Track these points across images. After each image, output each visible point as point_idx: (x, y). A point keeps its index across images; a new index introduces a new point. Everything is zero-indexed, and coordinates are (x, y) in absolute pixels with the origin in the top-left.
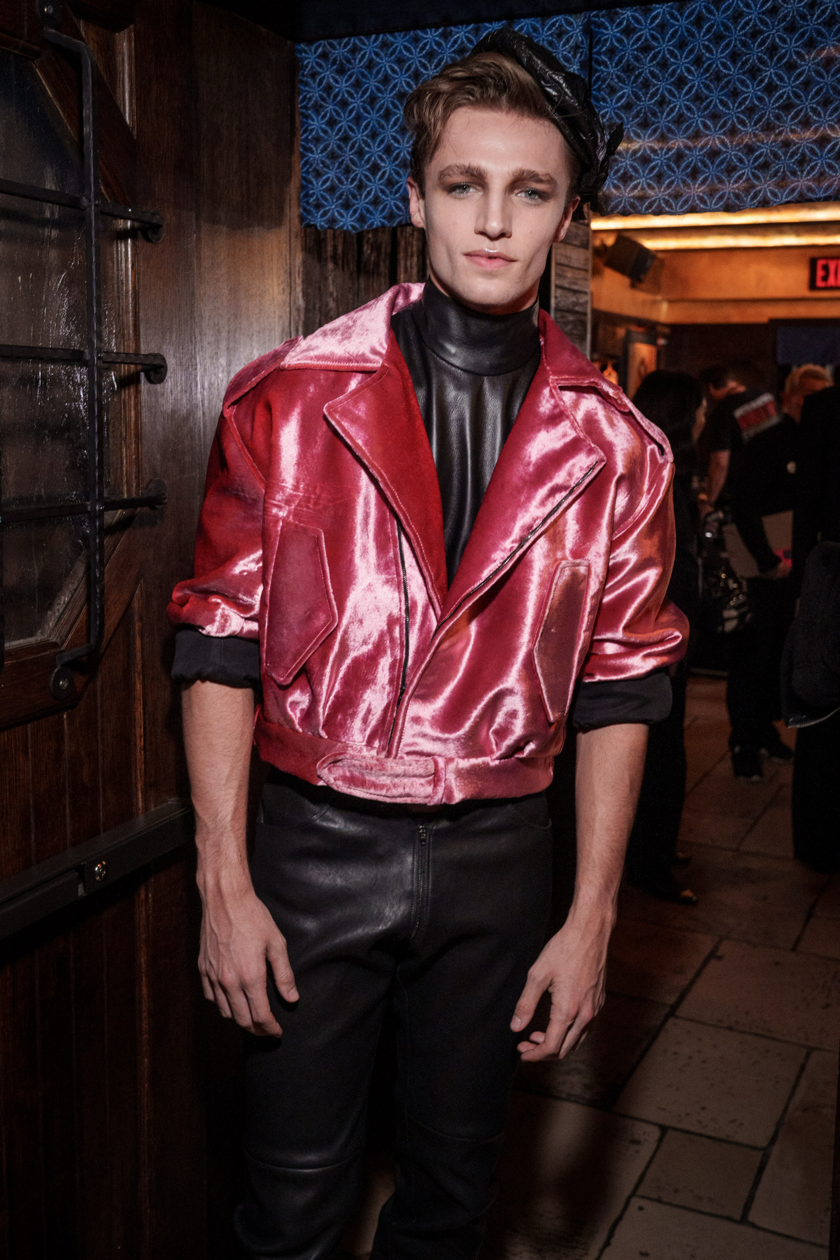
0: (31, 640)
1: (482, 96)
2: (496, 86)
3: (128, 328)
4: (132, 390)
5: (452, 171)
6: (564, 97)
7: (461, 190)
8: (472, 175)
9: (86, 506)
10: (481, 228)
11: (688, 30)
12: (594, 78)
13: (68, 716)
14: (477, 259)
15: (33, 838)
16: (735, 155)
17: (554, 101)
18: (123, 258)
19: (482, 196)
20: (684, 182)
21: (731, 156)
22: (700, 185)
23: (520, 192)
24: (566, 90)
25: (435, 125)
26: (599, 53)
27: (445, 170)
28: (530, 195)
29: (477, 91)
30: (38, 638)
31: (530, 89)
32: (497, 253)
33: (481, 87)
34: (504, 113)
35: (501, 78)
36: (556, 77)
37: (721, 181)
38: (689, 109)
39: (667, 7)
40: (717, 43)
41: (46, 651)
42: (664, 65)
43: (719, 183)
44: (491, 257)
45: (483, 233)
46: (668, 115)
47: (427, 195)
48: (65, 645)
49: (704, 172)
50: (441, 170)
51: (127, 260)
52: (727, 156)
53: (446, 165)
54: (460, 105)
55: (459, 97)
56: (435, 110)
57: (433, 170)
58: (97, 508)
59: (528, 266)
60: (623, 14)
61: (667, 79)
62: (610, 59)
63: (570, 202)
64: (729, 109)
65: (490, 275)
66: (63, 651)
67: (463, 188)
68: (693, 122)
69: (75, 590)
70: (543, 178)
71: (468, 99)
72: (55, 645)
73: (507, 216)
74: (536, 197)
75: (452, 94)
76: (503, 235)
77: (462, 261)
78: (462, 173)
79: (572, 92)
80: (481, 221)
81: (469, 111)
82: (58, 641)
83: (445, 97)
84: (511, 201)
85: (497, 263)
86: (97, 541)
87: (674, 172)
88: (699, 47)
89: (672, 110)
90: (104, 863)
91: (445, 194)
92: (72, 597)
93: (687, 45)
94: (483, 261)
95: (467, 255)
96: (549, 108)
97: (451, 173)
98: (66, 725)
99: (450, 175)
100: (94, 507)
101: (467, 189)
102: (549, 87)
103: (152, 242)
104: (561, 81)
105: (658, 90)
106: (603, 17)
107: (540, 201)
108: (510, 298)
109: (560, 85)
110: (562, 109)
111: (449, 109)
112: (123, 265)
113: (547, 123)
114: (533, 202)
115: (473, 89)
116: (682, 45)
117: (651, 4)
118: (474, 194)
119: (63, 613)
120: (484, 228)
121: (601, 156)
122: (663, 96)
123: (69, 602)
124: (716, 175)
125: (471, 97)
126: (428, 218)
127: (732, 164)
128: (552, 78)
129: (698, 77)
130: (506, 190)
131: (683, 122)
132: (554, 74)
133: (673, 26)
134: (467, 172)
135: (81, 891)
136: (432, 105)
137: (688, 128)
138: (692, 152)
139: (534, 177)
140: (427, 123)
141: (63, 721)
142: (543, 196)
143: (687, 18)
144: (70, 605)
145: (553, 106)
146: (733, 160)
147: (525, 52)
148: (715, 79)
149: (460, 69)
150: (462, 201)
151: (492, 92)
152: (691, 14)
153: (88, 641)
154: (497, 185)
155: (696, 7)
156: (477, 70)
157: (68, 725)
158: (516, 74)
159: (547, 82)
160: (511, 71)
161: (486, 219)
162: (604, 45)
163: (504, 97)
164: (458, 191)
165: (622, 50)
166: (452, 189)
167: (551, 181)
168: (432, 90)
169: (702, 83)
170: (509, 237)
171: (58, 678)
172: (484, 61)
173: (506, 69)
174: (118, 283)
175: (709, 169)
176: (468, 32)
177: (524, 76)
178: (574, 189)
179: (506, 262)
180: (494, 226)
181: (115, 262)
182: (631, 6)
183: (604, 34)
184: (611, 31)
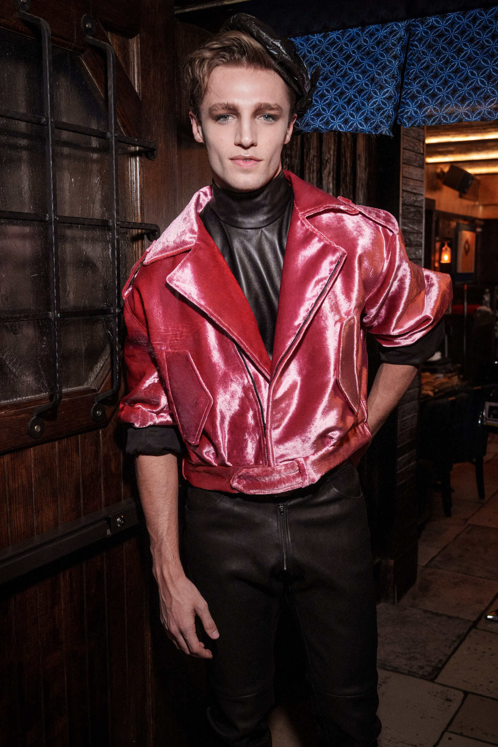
0: (81, 388)
1: (231, 59)
2: (239, 52)
3: (137, 210)
4: (140, 243)
5: (217, 107)
6: (282, 55)
7: (224, 119)
8: (230, 109)
9: (110, 310)
10: (238, 141)
11: (467, 25)
12: (409, 53)
13: (102, 432)
14: (238, 161)
15: (82, 501)
16: (490, 89)
17: (276, 58)
18: (134, 169)
19: (237, 122)
20: (456, 105)
21: (487, 89)
22: (466, 107)
23: (260, 117)
24: (283, 51)
25: (203, 79)
26: (413, 41)
27: (213, 107)
28: (267, 118)
29: (227, 55)
30: (85, 386)
31: (261, 53)
32: (249, 156)
33: (230, 53)
34: (245, 68)
35: (241, 46)
36: (276, 43)
37: (480, 104)
38: (463, 65)
39: (457, 14)
40: (484, 30)
41: (88, 393)
42: (451, 43)
43: (478, 105)
44: (246, 159)
45: (240, 145)
46: (450, 69)
47: (203, 122)
48: (100, 390)
49: (470, 99)
50: (210, 106)
51: (136, 170)
52: (485, 90)
53: (213, 104)
54: (217, 65)
55: (217, 61)
56: (202, 70)
57: (205, 107)
58: (117, 311)
59: (270, 162)
60: (430, 19)
61: (452, 50)
62: (420, 43)
63: (291, 119)
64: (488, 64)
65: (247, 171)
66: (99, 394)
67: (225, 117)
68: (465, 72)
69: (106, 360)
70: (273, 107)
71: (223, 61)
72: (94, 391)
73: (254, 133)
74: (271, 119)
75: (212, 59)
76: (253, 145)
77: (228, 163)
78: (223, 108)
79: (286, 52)
80: (238, 137)
81: (224, 68)
82: (96, 388)
83: (207, 61)
84: (256, 123)
85: (251, 163)
86: (117, 330)
87: (451, 100)
88: (473, 33)
89: (453, 66)
90: (122, 517)
91: (214, 121)
92: (104, 363)
93: (466, 32)
94: (241, 162)
95: (232, 159)
96: (273, 62)
97: (216, 108)
98: (101, 437)
99: (216, 110)
100: (115, 310)
101: (228, 118)
102: (272, 49)
103: (151, 160)
104: (279, 45)
105: (445, 56)
106: (418, 22)
107: (273, 121)
108: (260, 184)
109: (279, 48)
110: (282, 63)
111: (211, 69)
112: (134, 173)
113: (272, 72)
114: (269, 123)
115: (225, 55)
116: (462, 33)
117: (447, 13)
118: (232, 120)
119: (99, 373)
120: (240, 142)
121: (307, 90)
122: (448, 59)
123: (103, 366)
124: (477, 101)
125: (224, 60)
126: (204, 137)
127: (488, 94)
128: (273, 44)
129: (470, 48)
130: (252, 117)
131: (458, 72)
132: (274, 41)
133: (459, 23)
134: (226, 107)
135: (109, 532)
136: (200, 66)
137: (461, 75)
138: (463, 88)
139: (268, 107)
140: (198, 78)
141: (99, 435)
142: (275, 118)
143: (467, 19)
144: (103, 368)
145: (275, 61)
146: (488, 92)
147: (255, 28)
148: (481, 49)
149: (215, 43)
150: (225, 125)
151: (237, 56)
152: (470, 16)
153: (112, 388)
154: (246, 115)
155: (473, 13)
156: (227, 42)
157: (102, 437)
158: (251, 44)
159: (270, 46)
160: (247, 41)
161: (241, 136)
162: (417, 36)
163: (244, 59)
164: (222, 120)
165: (427, 37)
166: (218, 118)
167: (279, 108)
168: (199, 57)
169: (473, 51)
170: (256, 146)
171: (96, 409)
172: (229, 37)
173: (245, 41)
174: (131, 183)
175: (473, 97)
176: (338, 34)
177: (256, 44)
178: (292, 111)
179: (256, 162)
180: (247, 140)
181: (130, 171)
182: (435, 15)
183: (418, 30)
184: (421, 29)
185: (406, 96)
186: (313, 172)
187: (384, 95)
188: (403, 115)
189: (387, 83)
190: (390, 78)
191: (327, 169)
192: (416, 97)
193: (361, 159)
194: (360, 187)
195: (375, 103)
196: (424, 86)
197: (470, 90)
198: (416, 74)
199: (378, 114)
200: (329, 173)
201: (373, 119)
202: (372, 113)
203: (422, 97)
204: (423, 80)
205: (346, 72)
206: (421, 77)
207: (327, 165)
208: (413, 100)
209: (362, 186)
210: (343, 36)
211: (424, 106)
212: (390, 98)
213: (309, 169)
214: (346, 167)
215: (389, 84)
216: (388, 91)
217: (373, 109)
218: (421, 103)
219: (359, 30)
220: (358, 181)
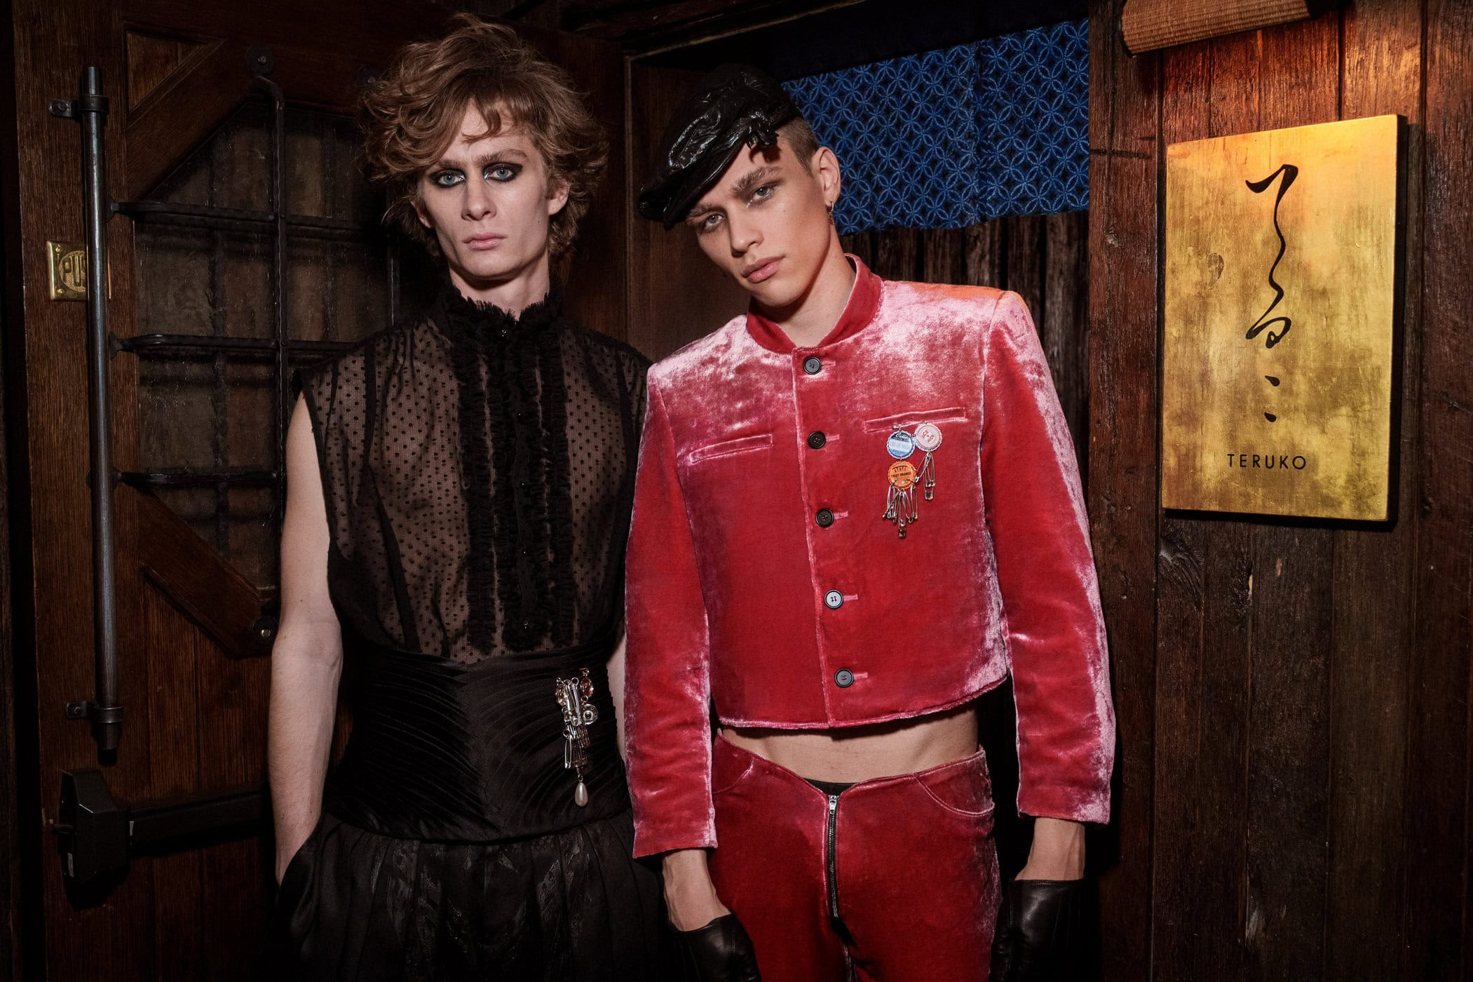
11: (1055, 50)
26: (987, 76)
38: (1058, 119)
39: (1038, 31)
40: (1078, 59)
42: (1038, 81)
46: (1042, 125)
60: (1005, 40)
61: (1041, 94)
62: (996, 80)
68: (1063, 130)
87: (1050, 176)
88: (1064, 63)
89: (1045, 121)
93: (1054, 63)
105: (1034, 104)
106: (990, 44)
116: (1051, 63)
117: (1026, 30)
122: (1038, 109)
129: (1064, 90)
131: (1054, 131)
133: (1044, 47)
137: (1058, 136)
138: (1063, 156)
143: (1054, 39)
152: (1057, 35)
155: (1060, 29)
162: (991, 68)
165: (1005, 71)
169: (1068, 95)
176: (889, 66)
182: (1011, 33)
183: (991, 59)
184: (996, 56)
185: (987, 166)
186: (944, 256)
187: (962, 165)
188: (986, 197)
189: (962, 147)
190: (966, 139)
191: (978, 250)
192: (1002, 168)
193: (1057, 230)
194: (1056, 275)
195: (953, 179)
196: (1011, 152)
197: (1071, 159)
198: (997, 131)
199: (960, 194)
200: (982, 257)
201: (956, 203)
202: (953, 195)
203: (1010, 169)
204: (1008, 141)
205: (911, 132)
206: (1005, 137)
207: (976, 244)
208: (997, 175)
209: (1061, 273)
210: (897, 68)
211: (1015, 183)
212: (971, 168)
213: (936, 253)
214: (1020, 244)
215: (967, 149)
216: (967, 158)
217: (953, 188)
218: (1009, 179)
219: (916, 59)
220: (1050, 265)
